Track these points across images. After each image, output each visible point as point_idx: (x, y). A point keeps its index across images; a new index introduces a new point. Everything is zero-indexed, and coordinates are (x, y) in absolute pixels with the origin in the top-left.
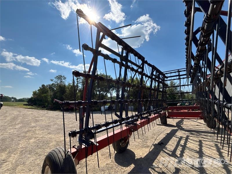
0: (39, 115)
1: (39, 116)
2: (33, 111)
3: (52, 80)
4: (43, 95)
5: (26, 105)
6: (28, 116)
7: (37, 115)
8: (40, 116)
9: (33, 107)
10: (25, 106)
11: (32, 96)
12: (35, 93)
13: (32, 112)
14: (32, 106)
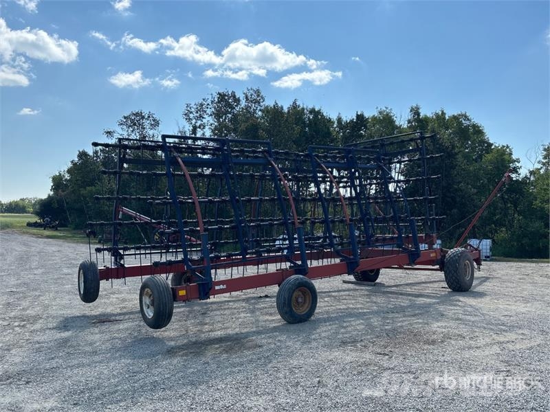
0: (77, 254)
1: (78, 257)
2: (60, 246)
3: (109, 133)
4: (83, 192)
5: (35, 225)
6: (52, 256)
7: (72, 256)
8: (81, 256)
9: (59, 234)
10: (35, 231)
11: (52, 193)
12: (58, 182)
13: (60, 249)
14: (55, 228)
